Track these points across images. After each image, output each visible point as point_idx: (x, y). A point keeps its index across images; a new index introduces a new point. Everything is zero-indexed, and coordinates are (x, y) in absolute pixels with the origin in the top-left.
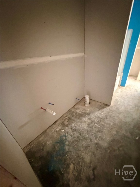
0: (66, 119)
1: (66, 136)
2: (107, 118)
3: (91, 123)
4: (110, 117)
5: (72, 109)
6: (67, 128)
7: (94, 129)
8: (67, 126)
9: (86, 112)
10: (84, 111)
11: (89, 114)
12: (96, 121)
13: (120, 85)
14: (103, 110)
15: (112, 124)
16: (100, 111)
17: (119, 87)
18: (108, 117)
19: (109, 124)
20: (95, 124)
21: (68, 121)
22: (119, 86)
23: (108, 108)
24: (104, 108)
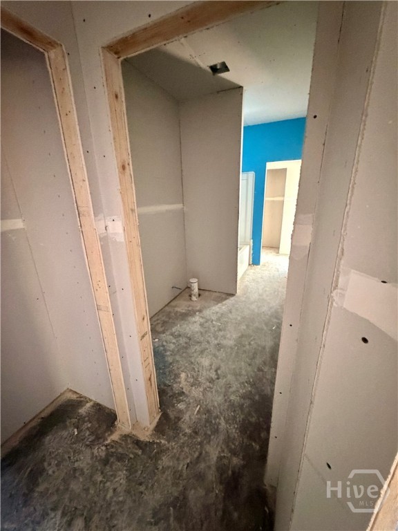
0: (158, 324)
1: (163, 346)
2: (231, 312)
3: (206, 322)
4: (237, 310)
5: (167, 308)
6: (163, 336)
7: (212, 329)
8: (163, 332)
9: (194, 309)
10: (190, 308)
11: (200, 311)
12: (214, 318)
13: (251, 263)
14: (224, 303)
15: (239, 318)
16: (219, 304)
17: (250, 267)
18: (233, 311)
19: (236, 319)
20: (212, 322)
21: (162, 327)
22: (249, 265)
23: (232, 298)
24: (226, 299)
